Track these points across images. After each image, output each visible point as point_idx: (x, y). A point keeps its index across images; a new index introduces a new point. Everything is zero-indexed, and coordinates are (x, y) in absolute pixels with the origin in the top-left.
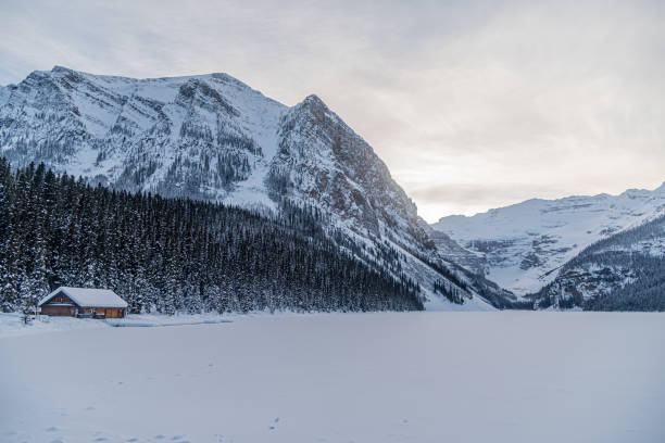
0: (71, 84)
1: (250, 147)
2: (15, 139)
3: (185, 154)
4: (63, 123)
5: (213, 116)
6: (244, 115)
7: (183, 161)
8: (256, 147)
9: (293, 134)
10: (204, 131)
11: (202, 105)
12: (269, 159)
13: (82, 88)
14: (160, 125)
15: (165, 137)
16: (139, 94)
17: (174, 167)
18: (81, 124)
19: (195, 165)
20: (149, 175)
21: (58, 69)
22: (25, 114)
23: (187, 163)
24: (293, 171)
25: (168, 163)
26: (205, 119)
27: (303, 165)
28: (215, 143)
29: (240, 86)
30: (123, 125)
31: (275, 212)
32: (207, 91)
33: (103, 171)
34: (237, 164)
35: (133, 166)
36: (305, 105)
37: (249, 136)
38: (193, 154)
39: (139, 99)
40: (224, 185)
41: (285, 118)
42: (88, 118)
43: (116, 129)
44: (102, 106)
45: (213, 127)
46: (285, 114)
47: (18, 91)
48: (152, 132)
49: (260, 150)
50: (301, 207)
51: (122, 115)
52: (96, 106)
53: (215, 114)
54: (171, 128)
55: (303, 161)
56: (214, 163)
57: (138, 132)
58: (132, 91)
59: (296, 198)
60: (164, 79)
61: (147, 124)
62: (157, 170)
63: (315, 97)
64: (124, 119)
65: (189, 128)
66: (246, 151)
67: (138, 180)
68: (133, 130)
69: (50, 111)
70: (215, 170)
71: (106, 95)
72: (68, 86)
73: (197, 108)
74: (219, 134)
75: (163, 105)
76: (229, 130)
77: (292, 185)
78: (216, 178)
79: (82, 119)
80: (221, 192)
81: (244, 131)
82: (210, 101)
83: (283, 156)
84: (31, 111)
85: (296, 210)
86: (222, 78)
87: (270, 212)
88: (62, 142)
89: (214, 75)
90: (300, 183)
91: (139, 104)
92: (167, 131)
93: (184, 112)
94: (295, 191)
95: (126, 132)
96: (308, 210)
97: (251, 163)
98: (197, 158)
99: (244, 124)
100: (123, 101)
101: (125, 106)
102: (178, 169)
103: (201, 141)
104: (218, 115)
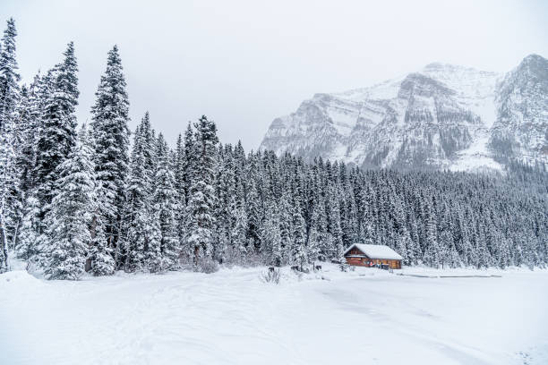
0: (326, 103)
1: (469, 118)
2: (298, 148)
3: (411, 135)
4: (324, 131)
5: (430, 100)
6: (459, 92)
7: (409, 141)
8: (474, 117)
9: (513, 97)
10: (424, 114)
11: (421, 93)
12: (489, 125)
13: (332, 104)
14: (389, 117)
15: (393, 126)
16: (371, 98)
17: (403, 147)
18: (334, 129)
19: (420, 142)
20: (384, 157)
21: (317, 96)
22: (301, 130)
23: (413, 142)
24: (517, 132)
25: (398, 145)
26: (424, 105)
27: (529, 124)
28: (435, 122)
29: (451, 69)
30: (361, 123)
31: (504, 174)
32: (423, 80)
33: (352, 160)
34: (458, 135)
35: (372, 153)
36: (523, 66)
37: (467, 109)
38: (417, 134)
39: (371, 102)
40: (447, 155)
41: (502, 85)
42: (338, 124)
43: (357, 127)
44: (346, 114)
45: (432, 109)
46: (501, 80)
47: (297, 116)
48: (382, 123)
49: (479, 119)
50: (532, 165)
51: (360, 116)
52: (343, 114)
53: (432, 98)
54: (397, 118)
55: (528, 120)
56: (436, 139)
57: (373, 126)
58: (365, 97)
59: (525, 157)
60: (387, 82)
61: (378, 119)
62: (390, 152)
63: (535, 57)
64: (362, 119)
65: (412, 115)
66: (466, 123)
67: (376, 161)
68: (369, 125)
69: (315, 125)
70: (438, 144)
71: (348, 105)
72: (324, 105)
73: (416, 97)
74: (438, 114)
75: (389, 101)
76: (446, 108)
77: (518, 145)
78: (440, 151)
79: (335, 126)
80: (446, 161)
81: (462, 106)
82: (427, 88)
83: (504, 119)
84: (304, 127)
85: (527, 169)
86: (436, 67)
87: (498, 174)
88: (324, 144)
89: (428, 67)
90: (528, 141)
91: (372, 106)
92: (394, 120)
93: (406, 103)
94: (523, 151)
95: (364, 128)
96: (541, 167)
97: (472, 133)
98: (421, 137)
99: (461, 100)
100: (359, 106)
101: (362, 110)
102: (406, 148)
103: (422, 123)
104: (435, 98)
